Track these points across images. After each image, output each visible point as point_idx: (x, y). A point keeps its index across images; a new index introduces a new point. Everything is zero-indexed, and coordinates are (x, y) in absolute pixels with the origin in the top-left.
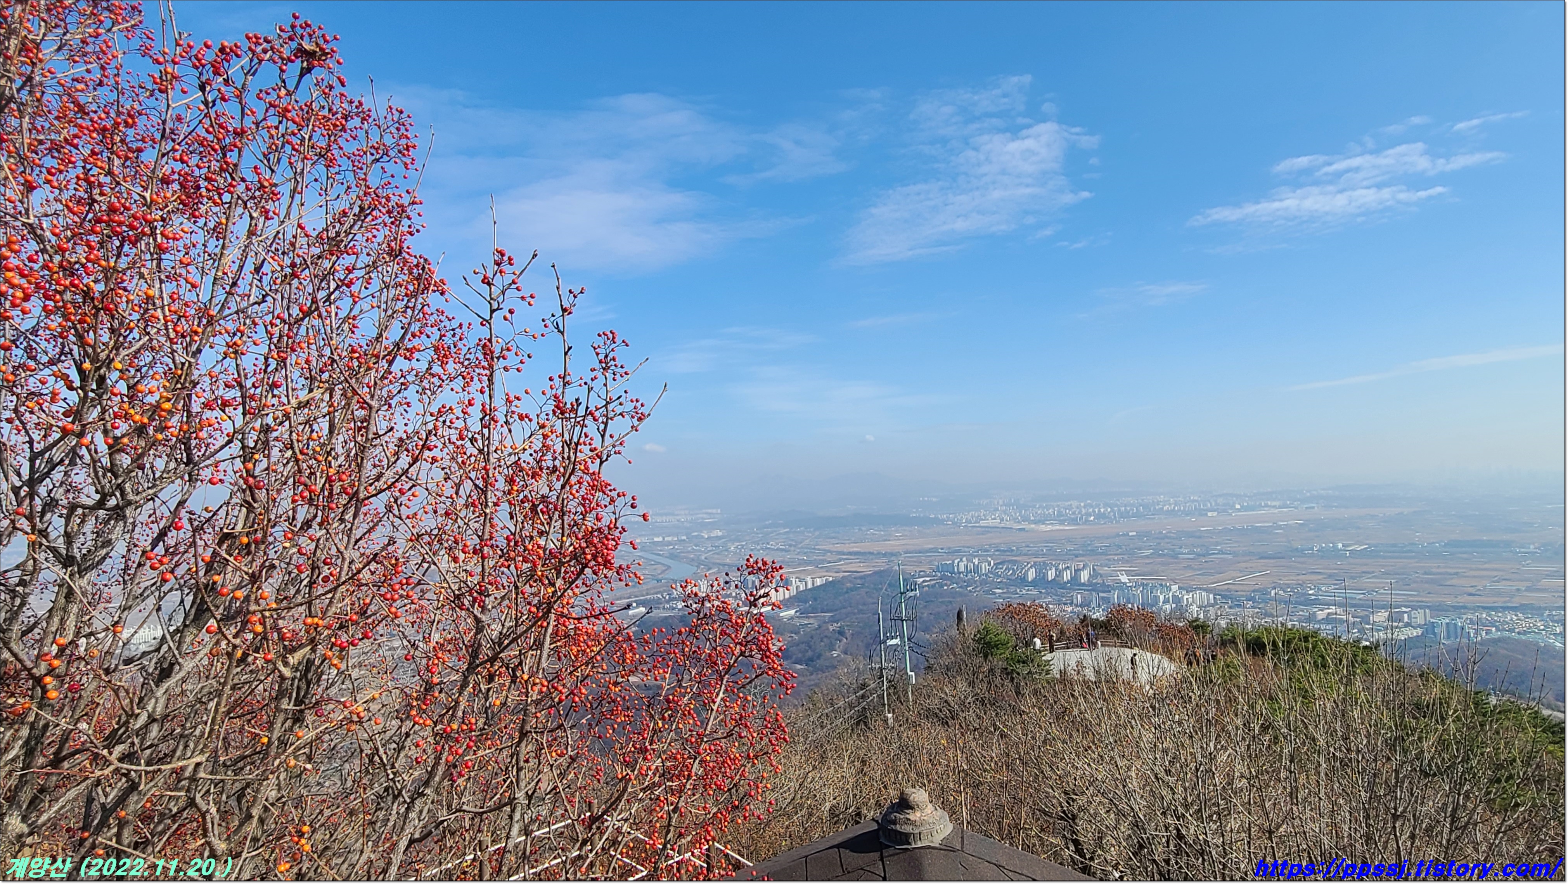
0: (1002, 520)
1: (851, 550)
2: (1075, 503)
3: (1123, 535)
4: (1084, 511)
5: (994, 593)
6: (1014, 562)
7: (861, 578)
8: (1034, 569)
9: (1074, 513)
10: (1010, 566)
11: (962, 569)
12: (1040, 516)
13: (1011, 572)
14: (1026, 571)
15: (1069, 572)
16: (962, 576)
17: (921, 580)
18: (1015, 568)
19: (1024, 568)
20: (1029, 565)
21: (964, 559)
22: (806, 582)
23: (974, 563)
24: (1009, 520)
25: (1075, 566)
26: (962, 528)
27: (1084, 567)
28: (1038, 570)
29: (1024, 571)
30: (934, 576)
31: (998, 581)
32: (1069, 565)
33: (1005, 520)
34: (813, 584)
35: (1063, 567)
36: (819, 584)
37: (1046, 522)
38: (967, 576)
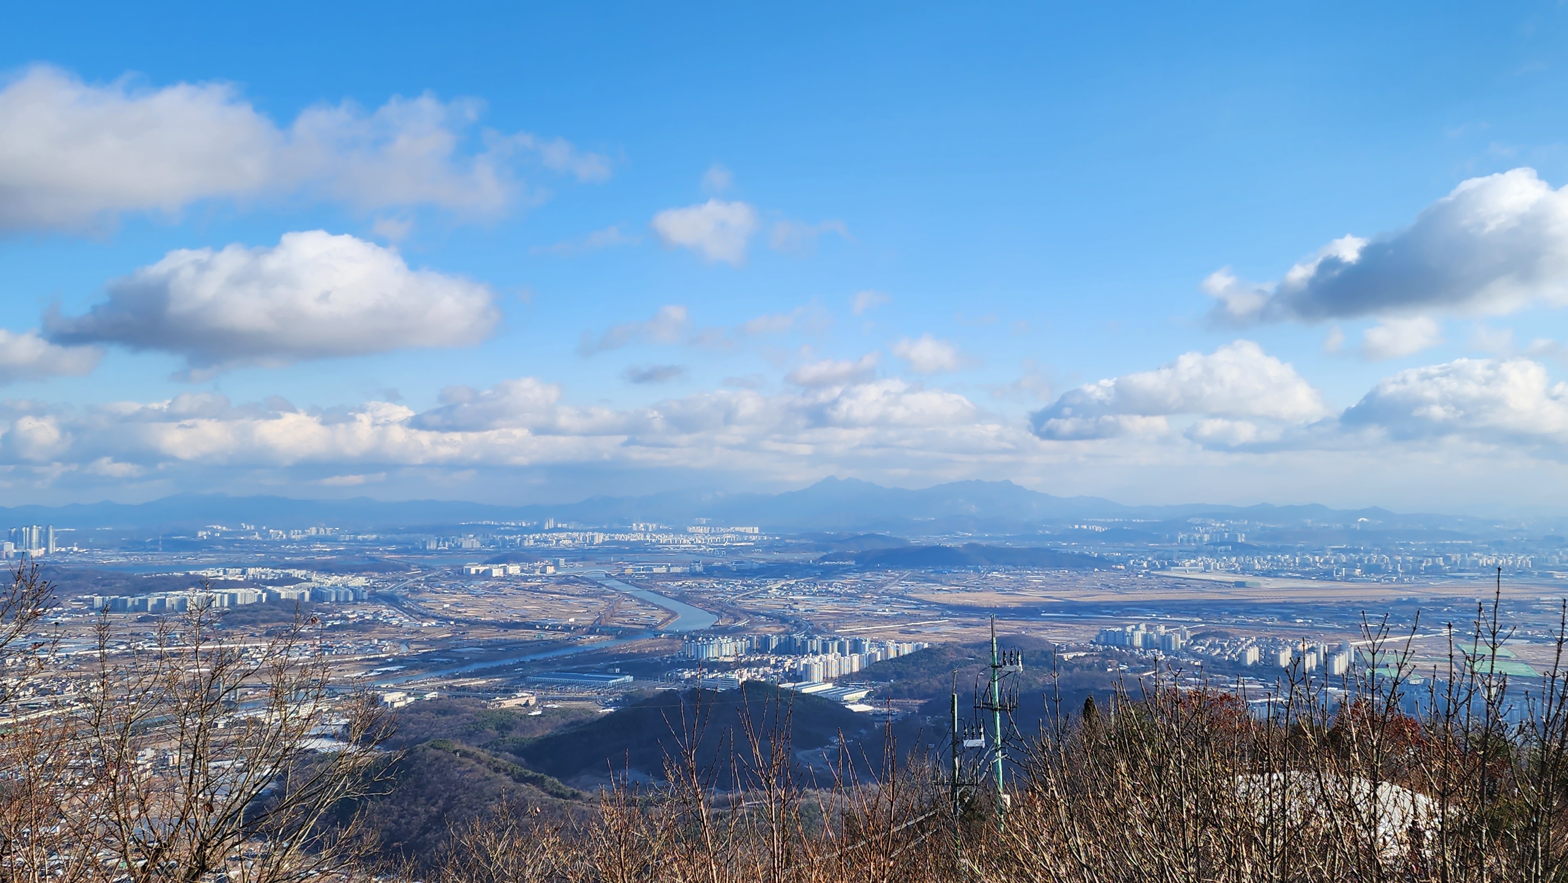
3: (1410, 601)
6: (1224, 637)
8: (1257, 649)
9: (1326, 562)
10: (1217, 642)
11: (1138, 641)
12: (1272, 565)
13: (1218, 651)
14: (1243, 650)
15: (1314, 655)
16: (1137, 652)
17: (1071, 655)
18: (1226, 644)
19: (1239, 646)
20: (1249, 642)
21: (1143, 626)
22: (887, 649)
23: (1158, 633)
24: (1218, 568)
25: (1324, 648)
26: (1142, 576)
27: (1340, 650)
28: (1263, 650)
29: (1240, 650)
30: (1092, 650)
31: (1196, 664)
32: (1315, 645)
33: (1212, 568)
34: (898, 651)
35: (1306, 647)
36: (906, 652)
37: (1279, 574)
38: (1145, 654)
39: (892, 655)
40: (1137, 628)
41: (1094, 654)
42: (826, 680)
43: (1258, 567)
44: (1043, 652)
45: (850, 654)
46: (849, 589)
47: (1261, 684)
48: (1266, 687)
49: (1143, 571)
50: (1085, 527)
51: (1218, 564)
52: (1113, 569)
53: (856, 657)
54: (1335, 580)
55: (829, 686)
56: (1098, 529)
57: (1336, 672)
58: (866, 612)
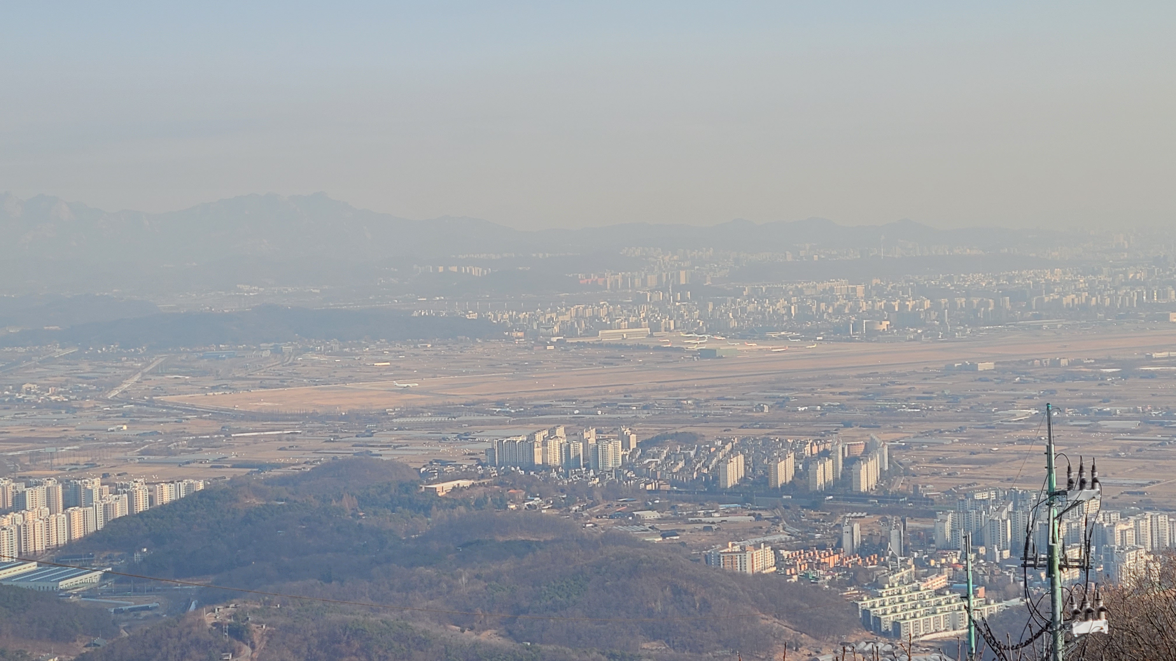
0: (655, 327)
1: (253, 407)
2: (840, 286)
3: (964, 368)
4: (864, 306)
5: (638, 521)
6: (689, 439)
7: (284, 481)
8: (741, 457)
9: (839, 311)
10: (679, 449)
11: (555, 457)
12: (754, 319)
13: (681, 464)
14: (719, 461)
15: (829, 463)
16: (554, 474)
17: (449, 486)
18: (692, 453)
19: (714, 455)
20: (728, 447)
21: (560, 431)
22: (131, 495)
23: (586, 442)
24: (672, 327)
25: (843, 449)
26: (552, 347)
27: (868, 452)
28: (751, 459)
29: (714, 461)
30: (482, 476)
31: (649, 487)
32: (828, 446)
33: (663, 329)
34: (151, 498)
35: (815, 450)
36: (166, 499)
37: (768, 334)
38: (567, 476)
39: (142, 505)
40: (552, 433)
41: (486, 481)
42: (24, 558)
43: (734, 324)
44: (401, 485)
45: (65, 507)
46: (53, 394)
47: (749, 515)
48: (758, 518)
49: (554, 339)
50: (455, 269)
51: (672, 322)
52: (506, 337)
53: (77, 513)
54: (852, 340)
55: (32, 566)
56: (476, 271)
57: (863, 488)
58: (87, 434)
